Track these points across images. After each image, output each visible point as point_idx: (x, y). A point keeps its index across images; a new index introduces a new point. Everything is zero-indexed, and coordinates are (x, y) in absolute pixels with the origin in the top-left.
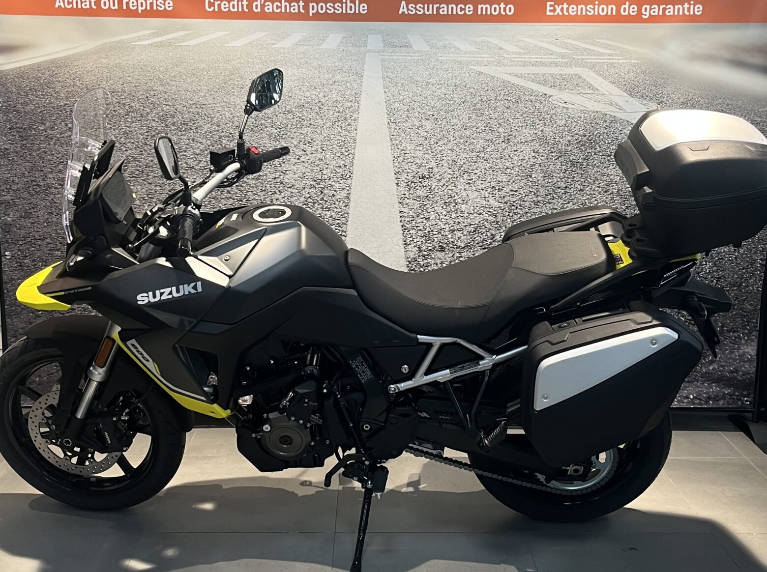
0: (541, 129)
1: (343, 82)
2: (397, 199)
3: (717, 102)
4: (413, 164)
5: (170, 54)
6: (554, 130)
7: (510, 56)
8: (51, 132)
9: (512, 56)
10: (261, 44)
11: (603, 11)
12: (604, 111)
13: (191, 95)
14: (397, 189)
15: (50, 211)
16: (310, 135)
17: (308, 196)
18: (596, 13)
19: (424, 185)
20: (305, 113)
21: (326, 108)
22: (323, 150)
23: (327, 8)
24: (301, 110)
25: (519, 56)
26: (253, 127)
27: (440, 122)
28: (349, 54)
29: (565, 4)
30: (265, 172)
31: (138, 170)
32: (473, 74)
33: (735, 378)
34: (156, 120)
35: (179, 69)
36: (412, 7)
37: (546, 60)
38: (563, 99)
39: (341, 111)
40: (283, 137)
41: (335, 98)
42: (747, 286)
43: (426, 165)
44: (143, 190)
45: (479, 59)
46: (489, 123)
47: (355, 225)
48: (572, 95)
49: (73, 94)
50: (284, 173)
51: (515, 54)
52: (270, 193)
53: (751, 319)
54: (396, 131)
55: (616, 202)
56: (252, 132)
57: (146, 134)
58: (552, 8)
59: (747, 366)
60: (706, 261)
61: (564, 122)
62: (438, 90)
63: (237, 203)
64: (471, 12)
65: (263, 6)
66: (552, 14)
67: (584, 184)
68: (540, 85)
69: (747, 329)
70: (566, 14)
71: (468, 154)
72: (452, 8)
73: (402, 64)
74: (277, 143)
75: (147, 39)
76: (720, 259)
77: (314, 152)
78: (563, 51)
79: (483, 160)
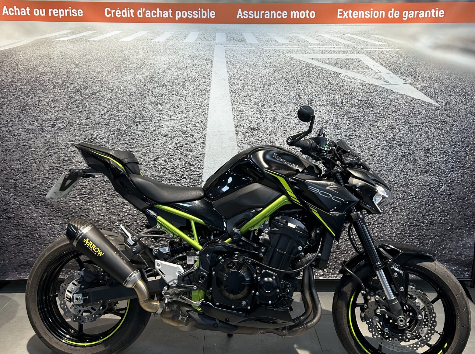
0: (333, 96)
1: (200, 65)
2: (236, 144)
3: (453, 77)
4: (247, 120)
5: (82, 46)
6: (342, 97)
7: (313, 47)
8: (3, 100)
9: (314, 47)
10: (144, 39)
11: (376, 15)
12: (376, 83)
13: (97, 75)
14: (237, 137)
15: (5, 153)
16: (178, 101)
17: (178, 142)
18: (371, 17)
19: (255, 134)
20: (174, 87)
21: (188, 83)
22: (187, 111)
23: (188, 15)
24: (172, 84)
25: (319, 47)
26: (139, 96)
27: (265, 92)
28: (203, 46)
29: (350, 10)
30: (148, 126)
31: (63, 125)
32: (287, 59)
33: (460, 259)
34: (74, 91)
35: (88, 57)
36: (246, 13)
37: (337, 49)
38: (349, 76)
39: (198, 85)
40: (160, 102)
41: (194, 76)
42: (469, 200)
43: (256, 121)
44: (67, 139)
45: (291, 49)
46: (298, 92)
47: (209, 161)
48: (355, 73)
49: (17, 75)
50: (161, 127)
51: (316, 45)
52: (152, 140)
53: (471, 221)
54: (235, 98)
55: (383, 144)
56: (139, 100)
57: (68, 101)
58: (341, 13)
59: (467, 251)
60: (442, 184)
61: (348, 91)
62: (264, 71)
63: (130, 147)
64: (286, 17)
65: (144, 13)
66: (341, 17)
67: (362, 133)
68: (332, 66)
69: (468, 228)
70: (351, 17)
71: (284, 113)
72: (273, 14)
73: (239, 53)
74: (156, 106)
75: (66, 37)
76: (452, 182)
77: (180, 113)
78: (349, 43)
79: (293, 118)
